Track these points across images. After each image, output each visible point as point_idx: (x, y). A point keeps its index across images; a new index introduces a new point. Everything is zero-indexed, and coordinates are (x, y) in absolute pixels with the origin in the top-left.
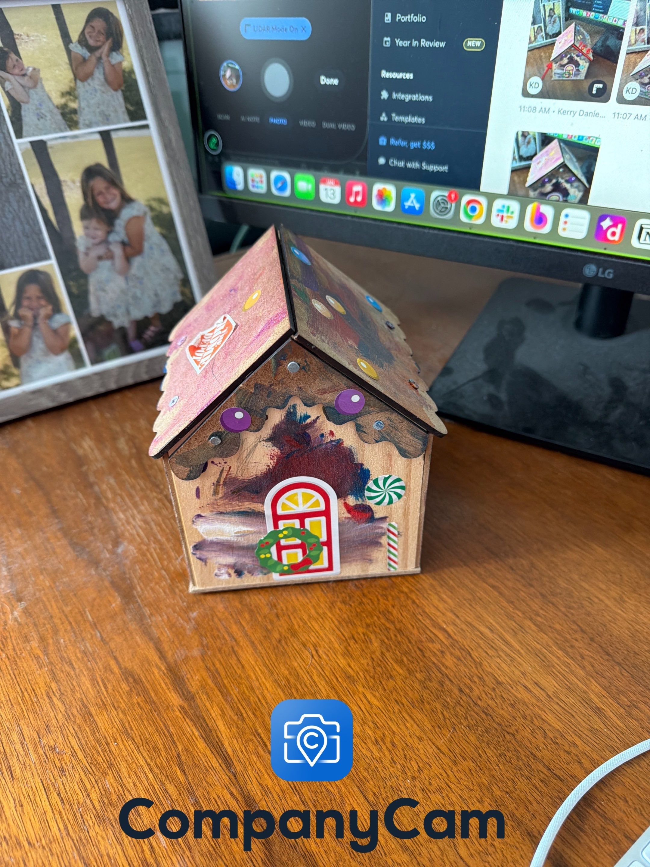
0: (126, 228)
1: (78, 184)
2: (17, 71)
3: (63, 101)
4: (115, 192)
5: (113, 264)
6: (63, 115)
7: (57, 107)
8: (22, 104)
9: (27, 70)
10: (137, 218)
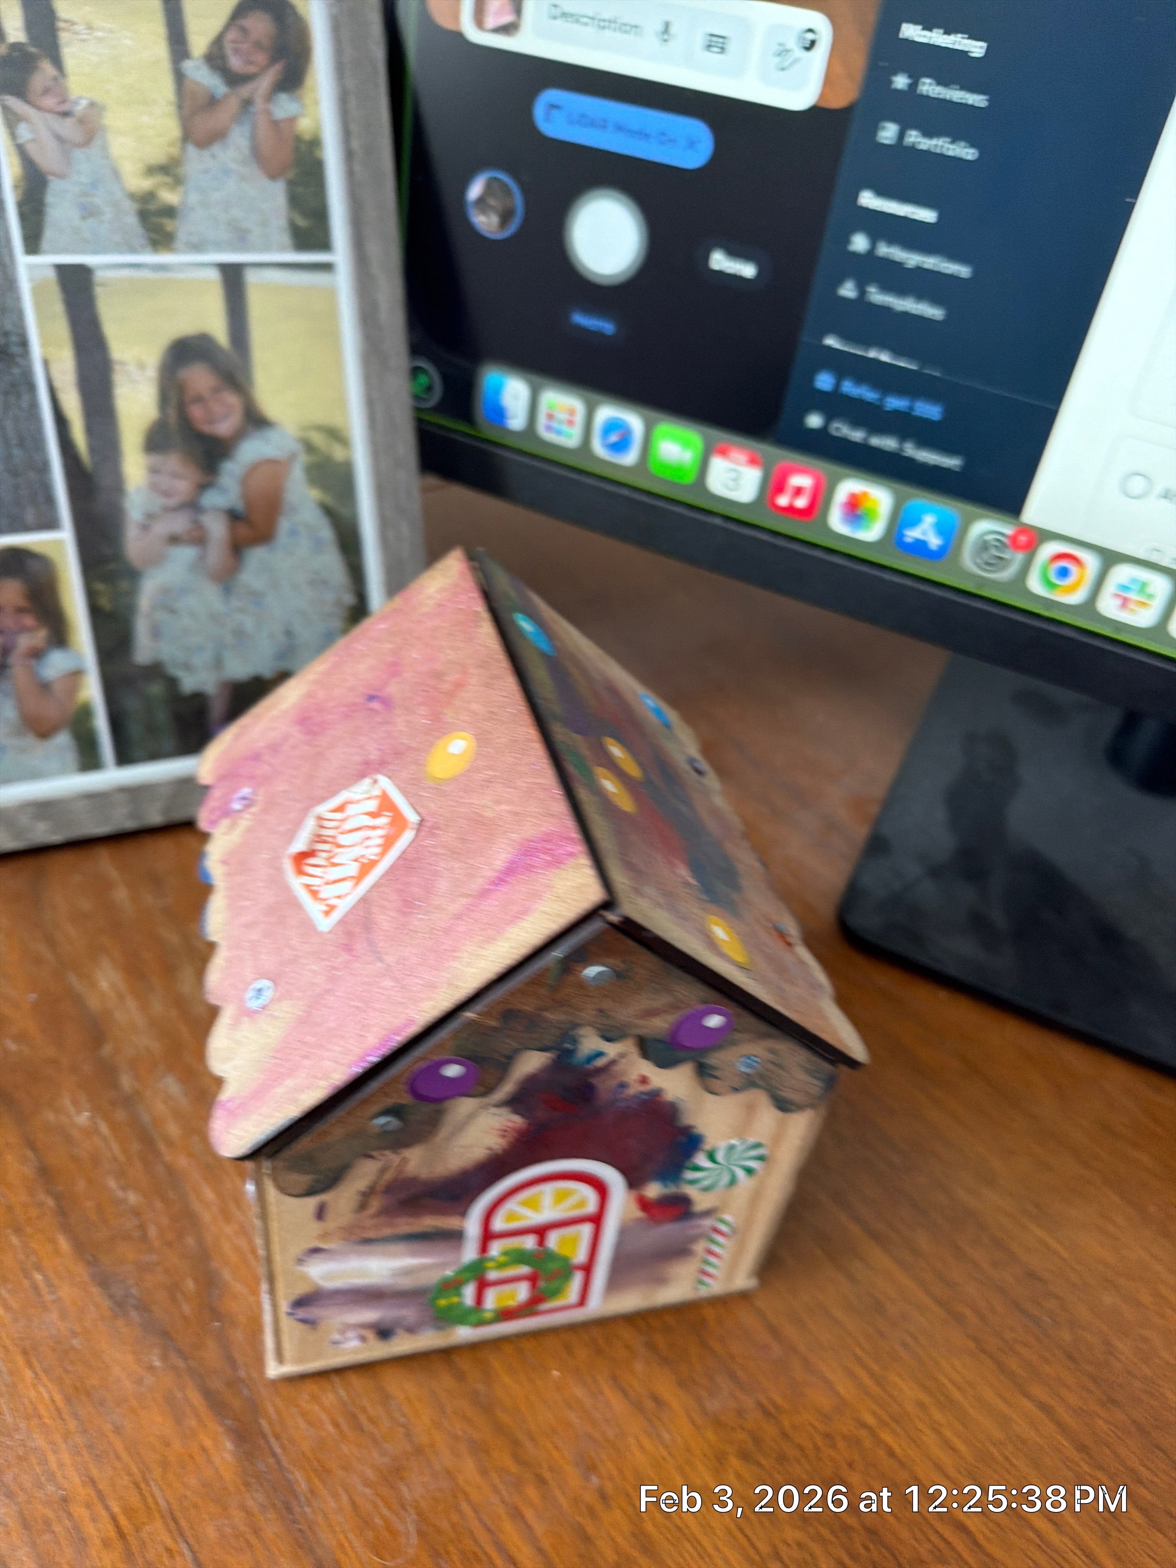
0: (245, 481)
1: (152, 372)
2: (49, 102)
3: (145, 184)
4: (232, 400)
5: (202, 558)
6: (144, 216)
7: (132, 196)
8: (51, 178)
9: (76, 103)
10: (272, 462)
